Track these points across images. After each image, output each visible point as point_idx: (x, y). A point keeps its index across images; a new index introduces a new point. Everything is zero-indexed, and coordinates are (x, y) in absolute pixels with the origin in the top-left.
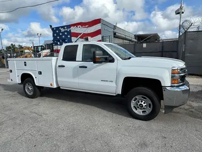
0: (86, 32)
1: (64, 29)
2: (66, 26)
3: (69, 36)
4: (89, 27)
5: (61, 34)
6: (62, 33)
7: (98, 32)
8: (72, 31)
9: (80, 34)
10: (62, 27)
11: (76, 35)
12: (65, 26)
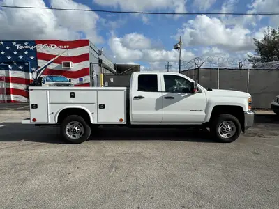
0: (65, 55)
1: (23, 45)
2: (27, 42)
3: (32, 58)
4: (69, 48)
5: (15, 53)
6: (17, 51)
7: (85, 57)
8: (39, 50)
9: (55, 56)
10: (18, 42)
11: (47, 57)
12: (25, 41)
